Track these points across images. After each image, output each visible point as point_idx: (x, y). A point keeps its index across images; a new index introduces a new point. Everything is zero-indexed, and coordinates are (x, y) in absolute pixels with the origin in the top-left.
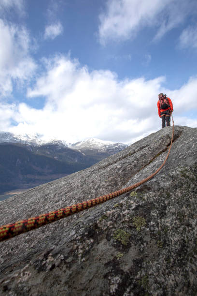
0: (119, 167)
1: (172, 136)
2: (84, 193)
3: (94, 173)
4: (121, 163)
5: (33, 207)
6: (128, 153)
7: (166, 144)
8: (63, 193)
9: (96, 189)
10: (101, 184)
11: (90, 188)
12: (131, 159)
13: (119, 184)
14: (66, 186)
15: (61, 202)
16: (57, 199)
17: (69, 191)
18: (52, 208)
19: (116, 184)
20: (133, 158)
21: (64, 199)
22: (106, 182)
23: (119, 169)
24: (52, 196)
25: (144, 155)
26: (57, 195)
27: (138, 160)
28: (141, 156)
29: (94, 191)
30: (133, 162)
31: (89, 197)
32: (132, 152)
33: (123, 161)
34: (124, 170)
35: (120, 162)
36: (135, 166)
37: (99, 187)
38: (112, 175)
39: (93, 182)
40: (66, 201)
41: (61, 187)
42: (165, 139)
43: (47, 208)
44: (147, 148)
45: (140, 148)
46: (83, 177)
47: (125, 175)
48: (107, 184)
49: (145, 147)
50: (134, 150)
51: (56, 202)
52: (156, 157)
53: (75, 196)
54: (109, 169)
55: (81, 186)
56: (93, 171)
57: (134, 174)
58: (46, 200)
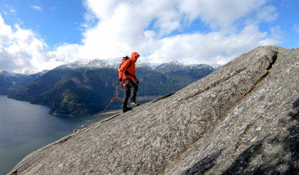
0: (213, 96)
1: (270, 58)
2: (171, 129)
3: (182, 103)
4: (215, 91)
5: (115, 140)
6: (222, 78)
7: (266, 67)
8: (146, 127)
9: (186, 125)
10: (192, 119)
11: (179, 123)
12: (227, 86)
13: (215, 118)
14: (149, 118)
15: (143, 139)
16: (139, 134)
17: (153, 126)
18: (135, 144)
19: (210, 118)
20: (229, 84)
21: (147, 134)
22: (198, 116)
23: (213, 99)
24: (134, 128)
25: (243, 81)
26: (139, 129)
27: (236, 86)
28: (240, 82)
29: (183, 127)
30: (230, 89)
31: (178, 134)
32: (227, 76)
33: (218, 88)
34: (220, 100)
35: (214, 89)
36: (233, 95)
37: (189, 122)
38: (205, 106)
39: (182, 114)
40: (149, 137)
41: (144, 118)
42: (264, 61)
43: (128, 143)
44: (244, 72)
45: (236, 71)
46: (169, 108)
47: (221, 107)
48: (200, 118)
49: (242, 70)
50: (229, 74)
51: (139, 138)
52: (257, 83)
53: (160, 133)
54: (200, 99)
55: (168, 119)
56: (181, 100)
57: (232, 105)
58: (128, 133)
